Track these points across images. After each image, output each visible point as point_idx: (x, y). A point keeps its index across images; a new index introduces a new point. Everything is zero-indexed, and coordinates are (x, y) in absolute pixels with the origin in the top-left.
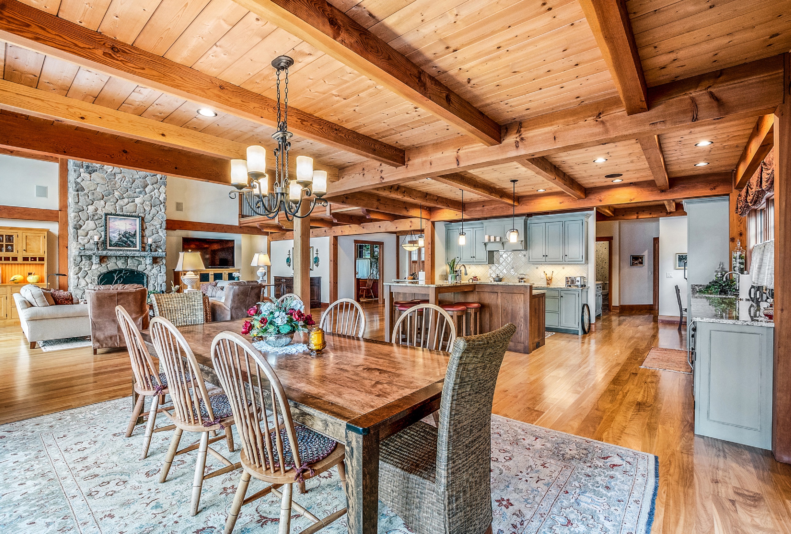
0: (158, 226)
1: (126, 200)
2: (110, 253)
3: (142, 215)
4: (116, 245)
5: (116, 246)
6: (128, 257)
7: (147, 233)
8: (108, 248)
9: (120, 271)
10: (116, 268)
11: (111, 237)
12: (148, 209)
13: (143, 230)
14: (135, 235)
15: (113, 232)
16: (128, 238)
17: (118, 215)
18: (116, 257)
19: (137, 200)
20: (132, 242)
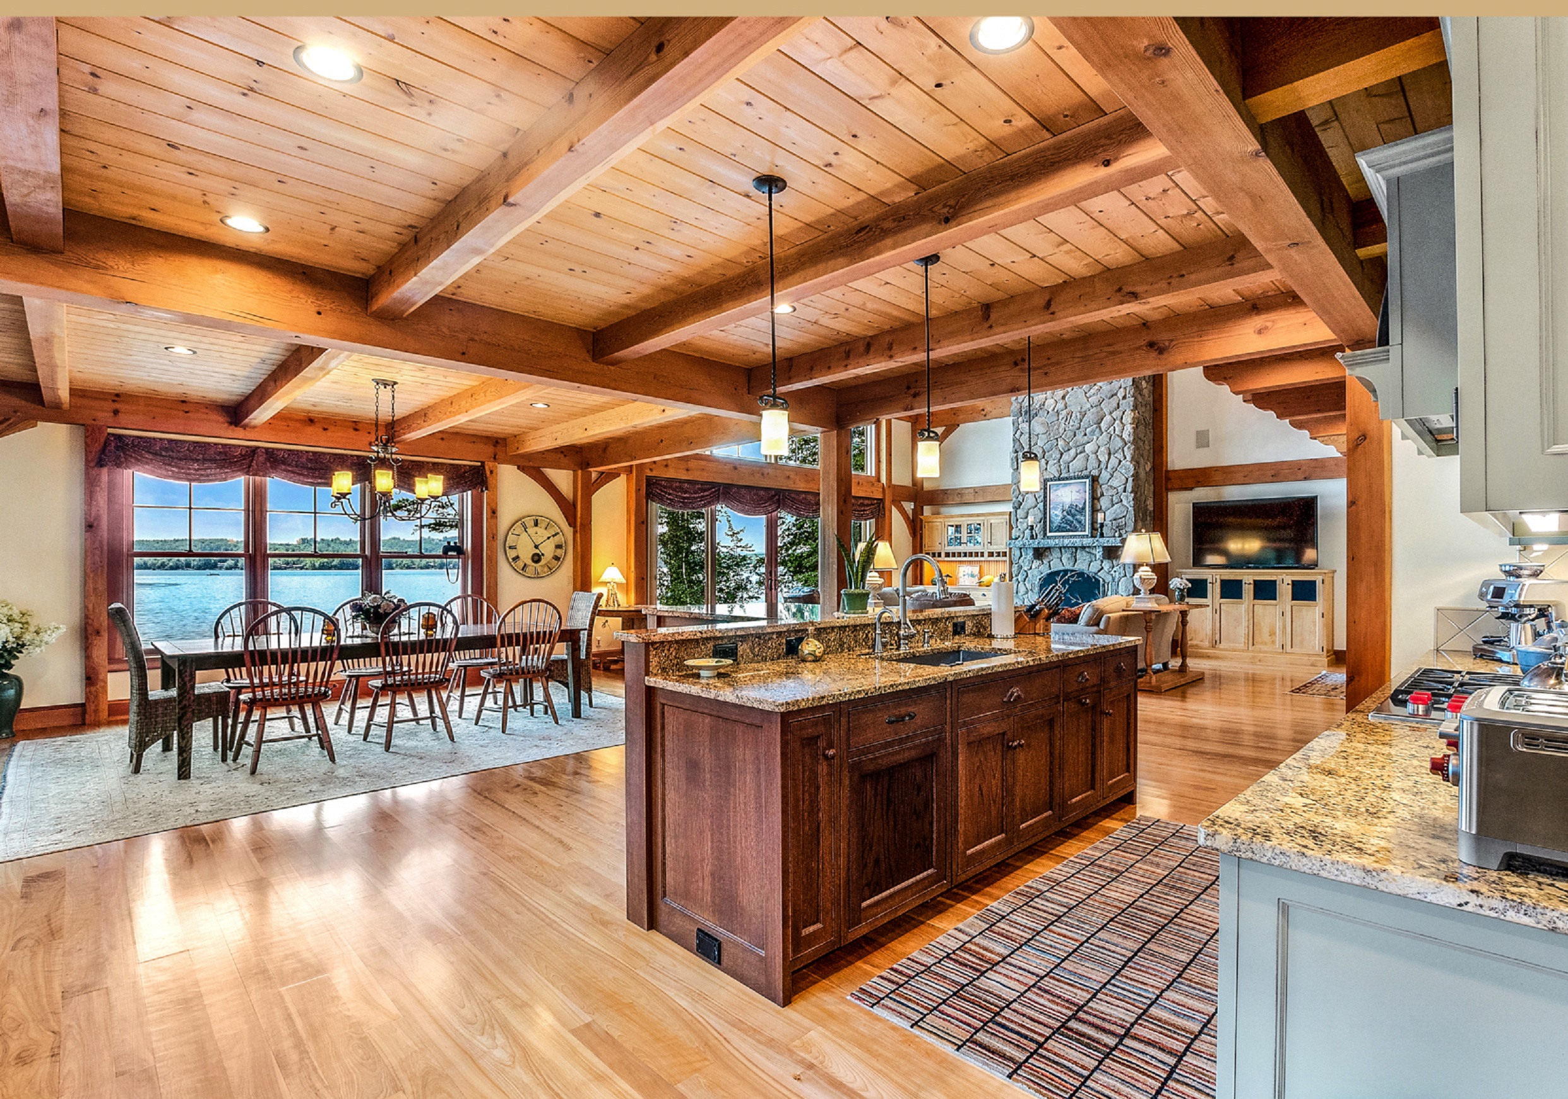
0: (1120, 489)
1: (1073, 452)
2: (1051, 543)
3: (1095, 473)
4: (1060, 529)
5: (1058, 531)
6: (1076, 548)
7: (1104, 502)
8: (1049, 534)
9: (1066, 572)
10: (1062, 568)
11: (1053, 515)
12: (1103, 458)
13: (1094, 498)
14: (1084, 508)
15: (1055, 508)
16: (1073, 516)
17: (1063, 479)
18: (1060, 548)
19: (1089, 448)
20: (1080, 522)
